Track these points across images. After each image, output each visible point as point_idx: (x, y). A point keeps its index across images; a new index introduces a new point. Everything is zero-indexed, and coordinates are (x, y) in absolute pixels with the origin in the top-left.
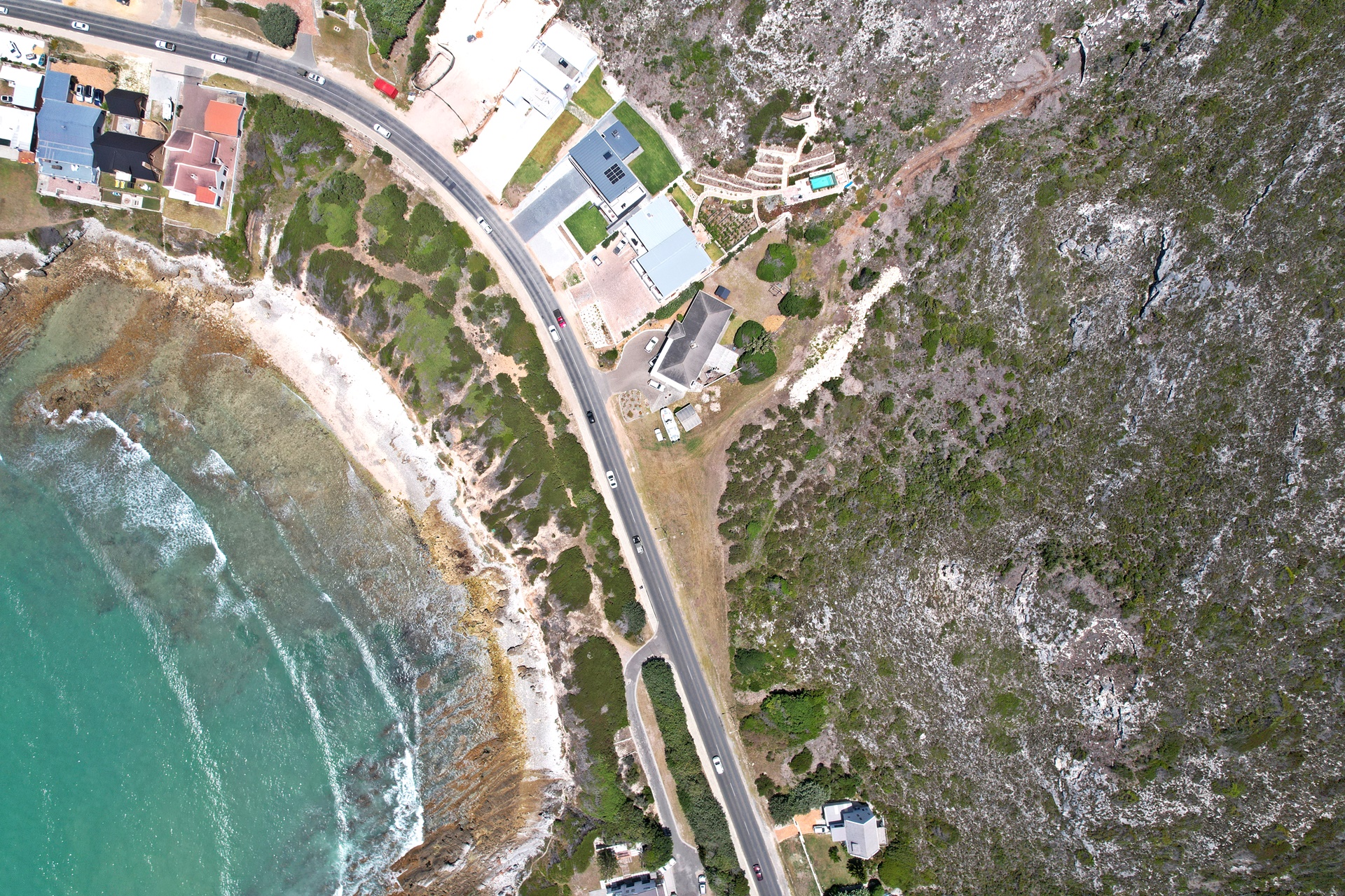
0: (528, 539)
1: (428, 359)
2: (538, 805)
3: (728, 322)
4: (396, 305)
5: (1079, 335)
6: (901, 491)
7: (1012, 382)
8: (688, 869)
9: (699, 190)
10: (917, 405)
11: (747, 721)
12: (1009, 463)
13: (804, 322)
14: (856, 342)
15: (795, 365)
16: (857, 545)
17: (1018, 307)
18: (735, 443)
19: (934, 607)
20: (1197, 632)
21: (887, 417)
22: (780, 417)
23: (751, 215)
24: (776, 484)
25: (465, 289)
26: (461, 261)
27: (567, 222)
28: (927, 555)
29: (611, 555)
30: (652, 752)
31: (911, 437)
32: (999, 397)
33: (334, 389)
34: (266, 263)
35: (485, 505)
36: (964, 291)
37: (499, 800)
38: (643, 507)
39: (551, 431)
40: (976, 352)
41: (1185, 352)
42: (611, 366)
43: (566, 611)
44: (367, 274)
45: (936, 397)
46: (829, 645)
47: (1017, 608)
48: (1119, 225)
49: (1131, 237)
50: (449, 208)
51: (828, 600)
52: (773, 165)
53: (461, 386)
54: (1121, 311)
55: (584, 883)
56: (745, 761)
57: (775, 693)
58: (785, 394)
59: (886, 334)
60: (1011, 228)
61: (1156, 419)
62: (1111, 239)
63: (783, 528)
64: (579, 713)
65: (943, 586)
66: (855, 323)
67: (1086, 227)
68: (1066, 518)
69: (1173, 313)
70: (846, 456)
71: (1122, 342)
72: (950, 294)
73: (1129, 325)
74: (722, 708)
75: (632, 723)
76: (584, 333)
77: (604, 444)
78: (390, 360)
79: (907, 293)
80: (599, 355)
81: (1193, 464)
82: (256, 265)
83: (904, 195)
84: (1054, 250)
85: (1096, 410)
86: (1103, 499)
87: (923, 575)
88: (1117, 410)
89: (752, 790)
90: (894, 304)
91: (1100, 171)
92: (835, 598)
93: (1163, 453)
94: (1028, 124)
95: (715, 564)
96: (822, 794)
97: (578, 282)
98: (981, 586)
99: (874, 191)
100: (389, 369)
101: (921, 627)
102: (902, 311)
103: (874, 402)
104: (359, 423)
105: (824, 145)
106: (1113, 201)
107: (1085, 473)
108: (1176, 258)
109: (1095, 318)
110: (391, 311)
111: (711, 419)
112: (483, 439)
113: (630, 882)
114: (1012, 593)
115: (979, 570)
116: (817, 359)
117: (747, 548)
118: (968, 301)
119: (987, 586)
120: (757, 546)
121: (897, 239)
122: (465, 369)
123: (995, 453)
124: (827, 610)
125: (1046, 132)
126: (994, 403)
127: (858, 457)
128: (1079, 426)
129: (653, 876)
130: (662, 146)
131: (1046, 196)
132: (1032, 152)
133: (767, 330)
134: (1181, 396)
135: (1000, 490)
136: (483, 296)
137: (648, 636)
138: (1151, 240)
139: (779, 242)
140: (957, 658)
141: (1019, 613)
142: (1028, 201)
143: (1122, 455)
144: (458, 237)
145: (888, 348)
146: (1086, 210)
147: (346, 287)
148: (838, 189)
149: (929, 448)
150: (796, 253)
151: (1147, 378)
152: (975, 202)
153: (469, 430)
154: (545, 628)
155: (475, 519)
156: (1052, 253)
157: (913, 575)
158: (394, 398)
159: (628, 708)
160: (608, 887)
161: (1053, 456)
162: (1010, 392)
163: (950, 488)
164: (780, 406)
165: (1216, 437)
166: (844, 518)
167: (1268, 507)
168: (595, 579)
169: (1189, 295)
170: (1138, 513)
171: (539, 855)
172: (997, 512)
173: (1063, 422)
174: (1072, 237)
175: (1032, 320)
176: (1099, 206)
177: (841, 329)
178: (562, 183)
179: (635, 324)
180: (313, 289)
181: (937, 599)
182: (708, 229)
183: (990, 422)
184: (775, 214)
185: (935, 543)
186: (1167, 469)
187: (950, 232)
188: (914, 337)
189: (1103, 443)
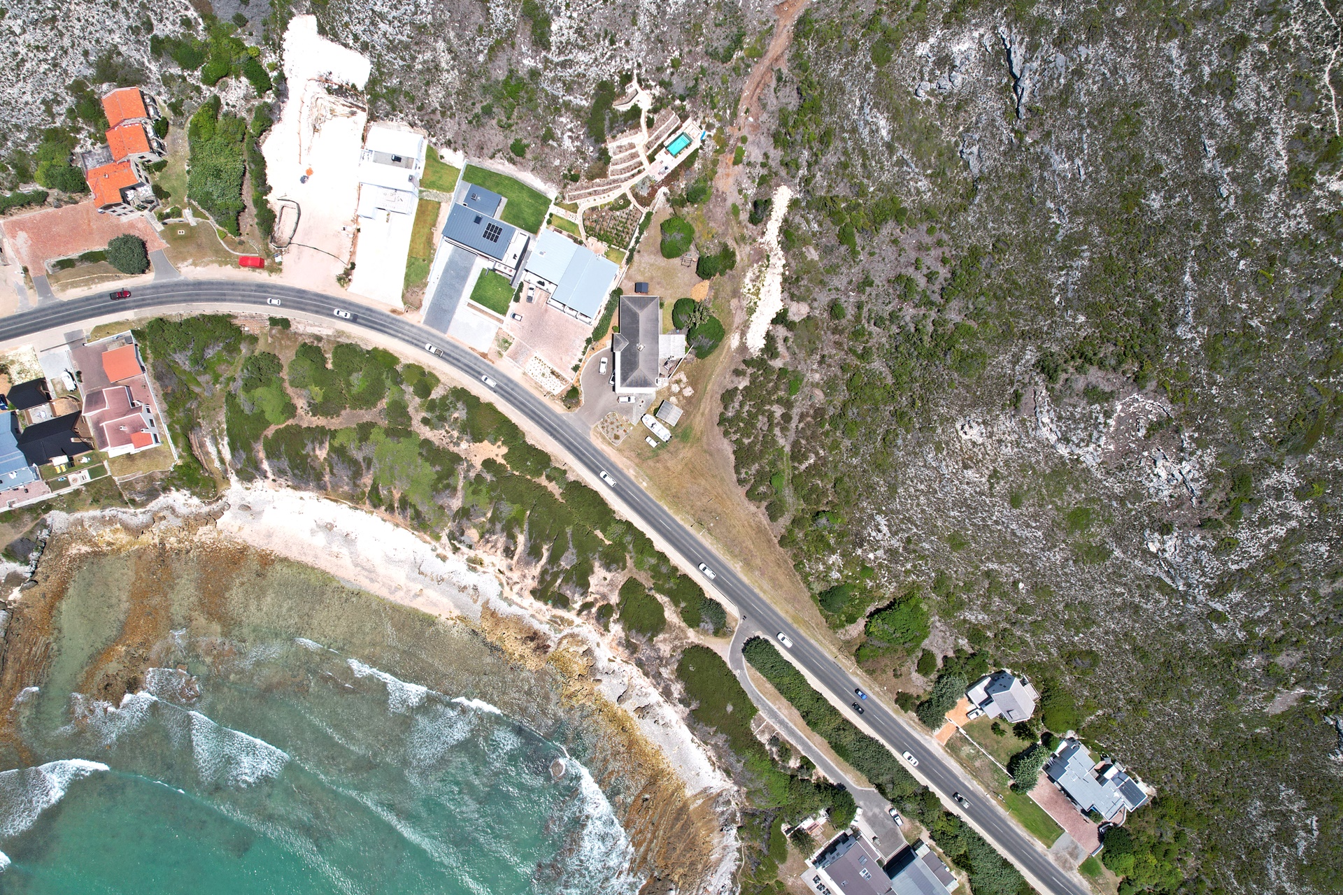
0: (585, 593)
1: (414, 482)
2: (715, 823)
3: (660, 311)
4: (360, 448)
5: (973, 162)
6: (890, 380)
7: (937, 234)
8: (877, 810)
9: (574, 208)
10: (864, 298)
11: (860, 653)
12: (971, 307)
13: (727, 276)
14: (782, 270)
15: (739, 318)
16: (875, 448)
17: (908, 165)
18: (722, 414)
19: (971, 468)
20: (1211, 368)
21: (844, 321)
22: (750, 371)
23: (631, 207)
24: (777, 431)
25: (414, 403)
26: (398, 380)
27: (473, 297)
28: (941, 424)
29: (664, 570)
30: (791, 724)
31: (873, 328)
32: (933, 253)
33: (344, 551)
34: (226, 471)
35: (531, 583)
36: (853, 176)
37: (678, 837)
38: (670, 512)
39: (554, 488)
40: (891, 224)
41: (1073, 128)
42: (578, 403)
43: (651, 639)
44: (320, 434)
45: (877, 282)
46: (897, 549)
47: (1044, 429)
48: (958, 47)
49: (974, 53)
50: (362, 339)
51: (875, 509)
52: (627, 153)
53: (455, 489)
54: (999, 121)
55: (791, 870)
56: (877, 689)
57: (872, 615)
58: (743, 348)
59: (804, 249)
60: (865, 99)
61: (1079, 201)
62: (958, 63)
63: (803, 467)
64: (709, 723)
65: (969, 444)
66: (772, 254)
67: (930, 64)
68: (1045, 328)
69: (1046, 99)
70: (825, 375)
71: (1014, 148)
72: (842, 184)
73: (1012, 130)
74: (832, 652)
75: (760, 707)
76: (539, 387)
78: (381, 500)
79: (804, 204)
80: (561, 399)
81: (1132, 223)
82: (218, 477)
83: (756, 119)
84: (913, 99)
85: (1022, 220)
86: (1070, 295)
87: (947, 444)
88: (1040, 210)
89: (896, 711)
90: (798, 219)
91: (917, 8)
92: (880, 505)
93: (1101, 228)
95: (760, 530)
96: (959, 683)
97: (510, 344)
98: (1003, 427)
99: (728, 130)
100: (383, 508)
101: (969, 490)
102: (808, 222)
103: (825, 315)
104: (382, 569)
105: (663, 112)
106: (942, 29)
107: (1042, 281)
108: (1022, 50)
109: (979, 140)
110: (359, 456)
111: (690, 405)
112: (498, 527)
113: (832, 848)
114: (1033, 419)
115: (993, 414)
116: (755, 303)
117: (780, 501)
118: (861, 183)
119: (1008, 424)
120: (788, 494)
121: (770, 161)
122: (450, 473)
123: (955, 304)
124: (879, 518)
126: (930, 260)
127: (835, 370)
128: (1015, 242)
129: (849, 832)
130: (522, 186)
131: (882, 55)
132: (849, 23)
133: (697, 300)
134: (1090, 169)
135: (975, 333)
136: (433, 400)
137: (733, 624)
138: (992, 46)
139: (668, 217)
140: (1015, 501)
141: (1048, 433)
142: (868, 68)
143: (1066, 247)
144: (384, 360)
145: (812, 260)
146: (922, 49)
147: (308, 455)
148: (696, 144)
149: (894, 329)
150: (689, 219)
151: (1053, 168)
152: (822, 92)
153: (482, 525)
154: (640, 664)
155: (529, 600)
156: (913, 102)
157: (938, 449)
158: (401, 530)
159: (749, 696)
160: (814, 863)
161: (1006, 280)
162: (939, 243)
163: (931, 355)
164: (744, 361)
165: (1139, 188)
166: (851, 430)
167: (1216, 227)
168: (662, 599)
169: (1051, 78)
170: (1106, 291)
171: (739, 867)
172: (983, 355)
173: (1000, 245)
175: (926, 171)
176: (932, 40)
177: (762, 266)
178: (451, 265)
179: (580, 355)
180: (280, 472)
181: (971, 458)
182: (600, 238)
183: (936, 279)
184: (652, 194)
185: (943, 410)
186: (1112, 239)
187: (814, 131)
188: (831, 239)
189: (1044, 246)
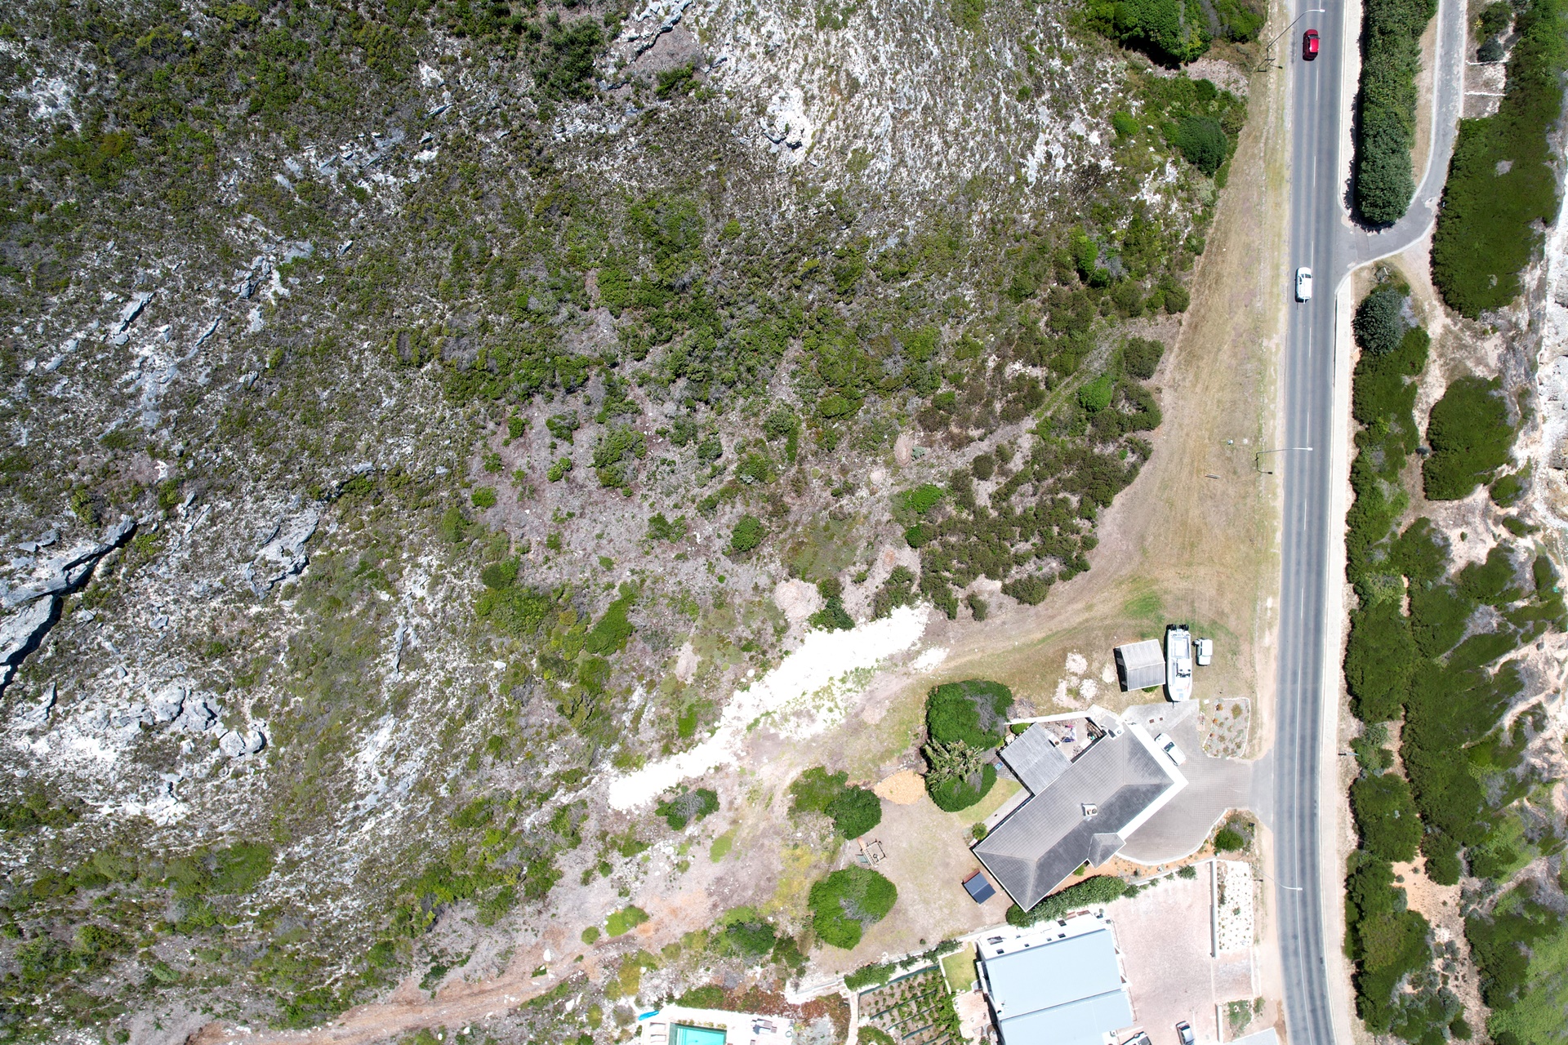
0: (1505, 549)
5: (298, 533)
6: (795, 349)
7: (483, 484)
10: (691, 512)
11: (1245, 33)
12: (564, 311)
13: (839, 766)
14: (754, 685)
15: (891, 686)
16: (926, 278)
17: (406, 643)
18: (1065, 577)
19: (848, 75)
21: (754, 511)
22: (960, 594)
23: (866, 1021)
24: (1017, 464)
28: (817, 191)
29: (1376, 457)
31: (729, 452)
32: (520, 463)
35: (1549, 642)
36: (505, 715)
38: (1279, 524)
39: (1392, 739)
40: (531, 578)
41: (55, 401)
42: (1234, 819)
43: (1497, 383)
45: (647, 514)
46: (1050, 105)
48: (100, 755)
49: (84, 719)
51: (1022, 193)
53: (1521, 889)
54: (177, 556)
58: (932, 635)
59: (690, 680)
60: (353, 821)
61: (195, 266)
62: (134, 728)
63: (1038, 372)
65: (814, 109)
66: (743, 725)
67: (182, 772)
68: (499, 134)
69: (46, 507)
70: (862, 465)
71: (203, 483)
72: (533, 720)
73: (171, 516)
74: (1280, 79)
75: (1453, 122)
76: (1259, 901)
77: (1305, 674)
79: (615, 748)
80: (1247, 849)
81: (147, 114)
83: (539, 948)
84: (278, 742)
85: (330, 348)
86: (399, 136)
87: (842, 152)
88: (282, 330)
90: (647, 733)
91: (96, 880)
92: (1010, 190)
93: (214, 177)
94: (219, 1008)
95: (1191, 357)
97: (1231, 1005)
98: (744, 68)
99: (599, 978)
102: (637, 718)
103: (766, 550)
106: (94, 810)
107: (414, 215)
109: (247, 559)
111: (1093, 642)
112: (1520, 771)
114: (689, 18)
115: (732, 105)
116: (843, 681)
117: (1119, 363)
118: (504, 690)
119: (732, 63)
120: (1100, 357)
121: (590, 865)
122: (1508, 920)
123: (580, 346)
124: (1032, 175)
125: (188, 982)
126: (536, 455)
127: (843, 454)
128: (381, 329)
131: (244, 865)
132: (237, 956)
133: (919, 781)
134: (108, 296)
135: (606, 264)
137: (1365, 274)
138: (35, 698)
139: (829, 948)
142: (291, 864)
143: (312, 219)
145: (697, 651)
146: (166, 809)
148: (673, 1013)
149: (703, 414)
150: (802, 912)
151: (177, 375)
152: (402, 889)
154: (1533, 367)
156: (283, 738)
157: (860, 162)
159: (1450, 154)
161: (465, 288)
162: (496, 465)
163: (702, 312)
164: (951, 616)
165: (56, 155)
166: (924, 343)
170: (334, 65)
173: (411, 353)
174: (226, 760)
175: (388, 604)
176: (132, 808)
177: (773, 723)
179: (1163, 884)
181: (835, 86)
182: (954, 1020)
183: (563, 418)
184: (813, 1009)
185: (790, 208)
186: (217, 133)
187: (480, 844)
188: (639, 651)
189: (344, 266)
